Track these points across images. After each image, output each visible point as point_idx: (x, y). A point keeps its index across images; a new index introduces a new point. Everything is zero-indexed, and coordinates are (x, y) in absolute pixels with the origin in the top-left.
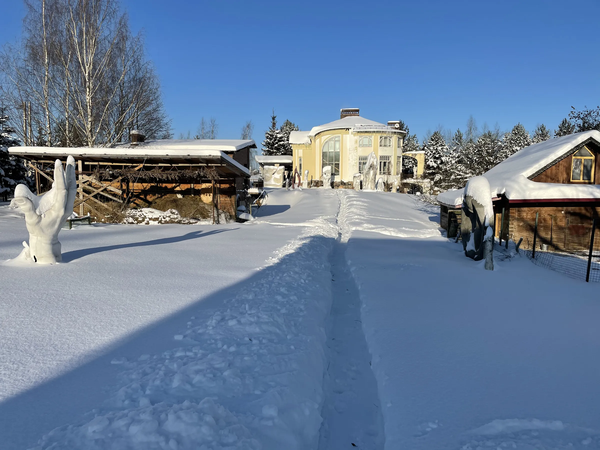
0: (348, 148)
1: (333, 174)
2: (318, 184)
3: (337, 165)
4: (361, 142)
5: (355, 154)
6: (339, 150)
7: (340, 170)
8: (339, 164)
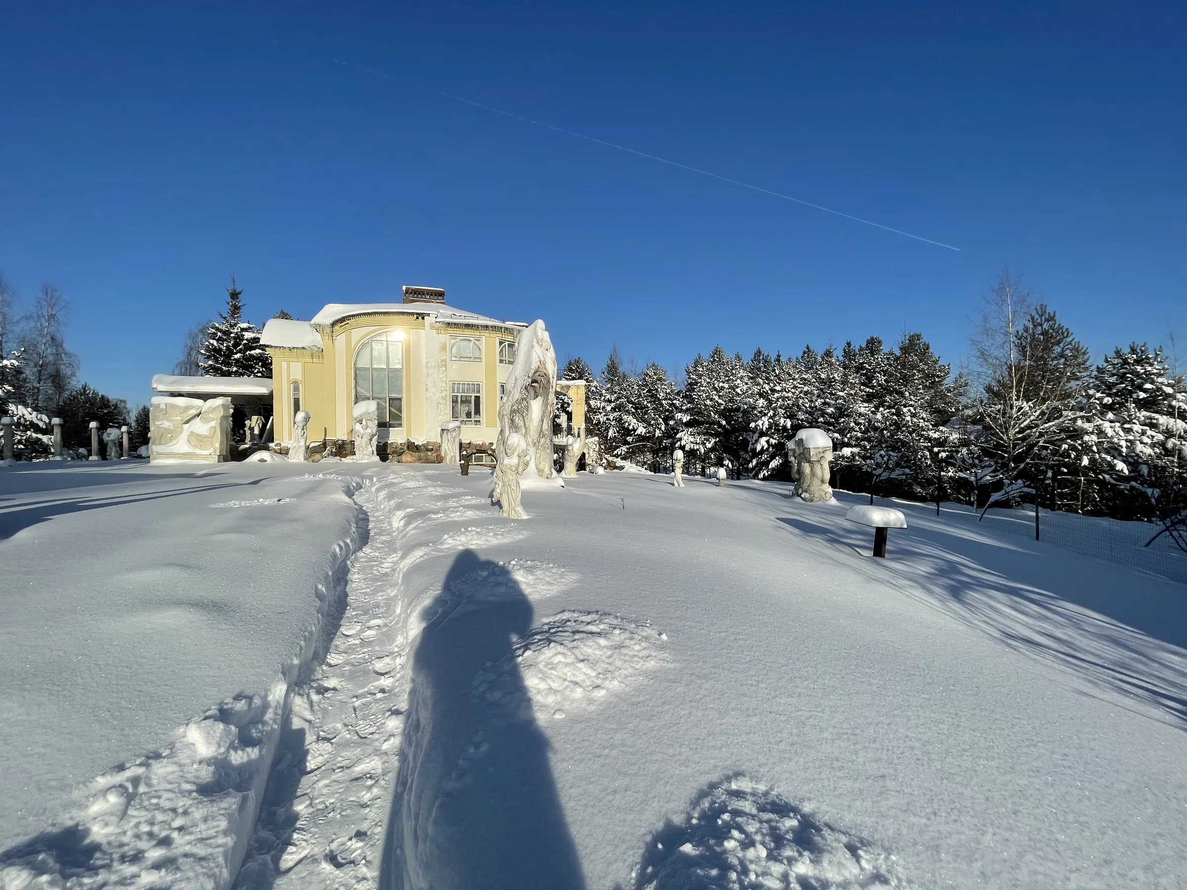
0: (424, 361)
1: (382, 425)
2: (343, 449)
3: (395, 402)
4: (454, 350)
5: (441, 376)
6: (400, 366)
7: (404, 415)
8: (400, 399)
